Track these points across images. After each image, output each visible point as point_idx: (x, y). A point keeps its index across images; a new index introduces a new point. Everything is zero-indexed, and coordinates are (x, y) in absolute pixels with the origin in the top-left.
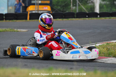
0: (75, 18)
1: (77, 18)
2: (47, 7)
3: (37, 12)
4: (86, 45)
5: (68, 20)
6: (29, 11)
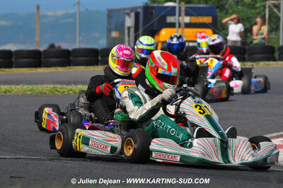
0: (274, 60)
1: (280, 59)
2: (205, 32)
5: (258, 64)
6: (159, 42)
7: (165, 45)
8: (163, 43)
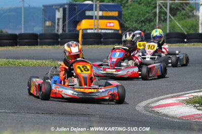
2: (113, 23)
3: (96, 31)
4: (189, 92)
6: (80, 29)
7: (85, 31)
8: (83, 30)
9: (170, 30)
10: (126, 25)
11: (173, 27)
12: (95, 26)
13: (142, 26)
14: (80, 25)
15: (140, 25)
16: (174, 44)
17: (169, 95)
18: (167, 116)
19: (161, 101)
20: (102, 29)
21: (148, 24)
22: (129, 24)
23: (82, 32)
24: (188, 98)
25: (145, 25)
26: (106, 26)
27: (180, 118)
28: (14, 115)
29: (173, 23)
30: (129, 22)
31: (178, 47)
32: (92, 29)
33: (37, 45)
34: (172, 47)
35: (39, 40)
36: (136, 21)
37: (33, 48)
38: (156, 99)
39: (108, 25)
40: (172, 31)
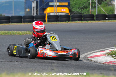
0: (94, 20)
1: (97, 20)
2: (65, 9)
3: (55, 14)
4: (109, 48)
5: (88, 22)
6: (46, 13)
7: (49, 14)
8: (48, 13)
9: (98, 13)
10: (73, 10)
11: (100, 11)
12: (54, 11)
13: (82, 11)
14: (46, 11)
15: (81, 10)
16: (100, 21)
17: (98, 50)
18: (96, 62)
19: (93, 54)
20: (59, 13)
21: (85, 9)
22: (74, 10)
23: (48, 14)
24: (108, 52)
25: (84, 10)
26: (61, 11)
27: (104, 64)
28: (8, 63)
29: (99, 8)
30: (74, 8)
31: (102, 22)
32: (53, 13)
33: (22, 22)
34: (99, 22)
35: (22, 20)
36: (78, 8)
37: (19, 24)
38: (90, 53)
39: (62, 10)
40: (99, 13)
